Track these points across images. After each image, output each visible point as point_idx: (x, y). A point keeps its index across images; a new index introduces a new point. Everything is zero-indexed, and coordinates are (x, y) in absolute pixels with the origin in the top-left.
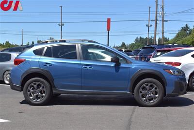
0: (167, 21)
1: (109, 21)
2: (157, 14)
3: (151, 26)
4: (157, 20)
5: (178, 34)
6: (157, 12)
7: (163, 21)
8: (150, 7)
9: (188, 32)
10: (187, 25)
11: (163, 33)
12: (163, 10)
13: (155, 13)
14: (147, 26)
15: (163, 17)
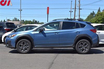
0: (81, 9)
1: (48, 8)
2: (76, 5)
3: (72, 12)
4: (75, 8)
5: (88, 17)
6: (76, 4)
7: (80, 9)
8: (72, 1)
9: (94, 15)
10: (93, 12)
11: (79, 16)
12: (80, 3)
13: (75, 4)
14: (70, 11)
15: (80, 7)
